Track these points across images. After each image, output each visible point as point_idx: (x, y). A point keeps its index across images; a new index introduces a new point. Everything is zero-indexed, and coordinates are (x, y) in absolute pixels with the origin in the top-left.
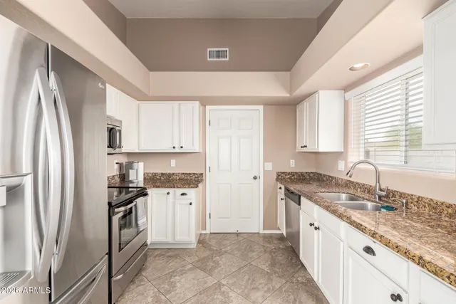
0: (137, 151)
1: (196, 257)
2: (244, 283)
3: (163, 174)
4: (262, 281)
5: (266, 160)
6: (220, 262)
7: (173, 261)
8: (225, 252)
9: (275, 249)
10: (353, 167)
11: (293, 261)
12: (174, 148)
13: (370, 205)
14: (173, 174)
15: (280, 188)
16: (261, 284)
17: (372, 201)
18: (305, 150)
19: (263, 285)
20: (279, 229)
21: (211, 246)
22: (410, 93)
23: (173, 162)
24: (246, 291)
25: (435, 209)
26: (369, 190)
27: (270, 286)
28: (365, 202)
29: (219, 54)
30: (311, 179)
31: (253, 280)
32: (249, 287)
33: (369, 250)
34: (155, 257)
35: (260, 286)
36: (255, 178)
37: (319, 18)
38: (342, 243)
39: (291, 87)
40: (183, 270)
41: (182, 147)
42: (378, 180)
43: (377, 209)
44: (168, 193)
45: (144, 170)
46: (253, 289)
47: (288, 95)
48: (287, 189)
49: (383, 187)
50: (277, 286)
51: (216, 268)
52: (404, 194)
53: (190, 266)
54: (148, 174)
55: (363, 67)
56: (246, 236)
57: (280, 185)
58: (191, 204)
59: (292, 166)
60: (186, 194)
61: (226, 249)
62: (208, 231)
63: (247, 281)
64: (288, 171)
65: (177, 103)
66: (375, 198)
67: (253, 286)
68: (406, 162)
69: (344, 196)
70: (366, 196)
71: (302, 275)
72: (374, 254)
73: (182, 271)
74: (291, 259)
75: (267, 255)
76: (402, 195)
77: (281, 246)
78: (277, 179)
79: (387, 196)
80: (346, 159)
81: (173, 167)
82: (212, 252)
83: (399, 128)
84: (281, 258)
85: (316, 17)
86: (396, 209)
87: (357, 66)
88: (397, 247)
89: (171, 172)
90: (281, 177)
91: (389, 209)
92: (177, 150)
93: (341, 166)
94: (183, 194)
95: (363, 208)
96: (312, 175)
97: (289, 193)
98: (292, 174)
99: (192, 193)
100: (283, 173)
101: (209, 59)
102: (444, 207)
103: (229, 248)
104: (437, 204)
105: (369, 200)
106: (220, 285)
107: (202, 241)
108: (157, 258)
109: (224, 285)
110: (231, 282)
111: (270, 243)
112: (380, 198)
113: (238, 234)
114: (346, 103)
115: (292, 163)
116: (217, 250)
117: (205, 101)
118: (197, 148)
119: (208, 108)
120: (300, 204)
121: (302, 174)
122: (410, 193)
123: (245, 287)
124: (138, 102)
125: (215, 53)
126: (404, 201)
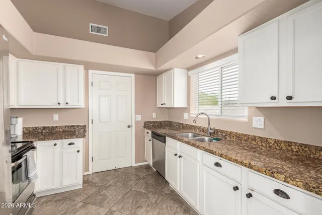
0: (16, 107)
1: (84, 195)
2: (130, 205)
3: (44, 128)
4: (142, 200)
5: (136, 113)
6: (107, 194)
7: (63, 204)
8: (110, 185)
9: (146, 175)
10: (197, 117)
11: (160, 181)
12: (59, 104)
13: (207, 139)
14: (56, 127)
15: (148, 133)
16: (142, 202)
17: (207, 136)
18: (164, 106)
19: (144, 203)
20: (146, 161)
21: (96, 183)
22: (223, 73)
23: (56, 117)
24: (133, 211)
25: (238, 137)
26: (203, 130)
27: (149, 202)
28: (203, 137)
29: (99, 30)
30: (166, 125)
31: (136, 201)
32: (134, 207)
33: (217, 164)
34: (42, 205)
35: (142, 204)
36: (129, 127)
37: (169, 21)
38: (198, 163)
39: (156, 64)
40: (75, 209)
41: (67, 103)
42: (209, 124)
43: (211, 141)
44: (55, 145)
45: (23, 125)
46: (138, 207)
47: (154, 69)
48: (153, 133)
49: (212, 128)
50: (154, 200)
51: (104, 200)
52: (223, 131)
53: (81, 204)
54: (27, 128)
55: (202, 58)
56: (122, 170)
57: (146, 130)
58: (78, 151)
59: (154, 117)
60: (73, 144)
61: (110, 183)
62: (90, 172)
63: (132, 203)
64: (151, 121)
65: (62, 64)
66: (208, 134)
67: (137, 206)
68: (221, 113)
69: (190, 135)
70: (202, 133)
71: (167, 189)
72: (221, 167)
73: (73, 210)
74: (158, 180)
75: (141, 181)
76: (222, 132)
77: (149, 173)
78: (145, 127)
79: (214, 133)
80: (189, 112)
81: (56, 120)
82: (98, 188)
83: (218, 94)
84: (151, 181)
85: (168, 20)
86: (221, 140)
87: (200, 56)
88: (236, 160)
89: (55, 125)
90: (147, 125)
91: (218, 140)
92: (62, 106)
93: (186, 116)
94: (70, 144)
95: (202, 140)
96: (166, 123)
97: (156, 136)
98: (154, 122)
99: (79, 142)
100: (149, 122)
101: (91, 32)
102: (243, 136)
103: (111, 182)
104: (239, 135)
105: (205, 136)
106: (111, 212)
107: (86, 181)
108: (44, 205)
109: (114, 211)
110: (120, 207)
111: (141, 172)
112: (210, 134)
113: (116, 170)
114: (189, 78)
115: (154, 115)
116: (102, 186)
117: (88, 66)
118: (82, 105)
119: (90, 72)
120: (165, 142)
121: (160, 122)
122: (226, 130)
123: (132, 208)
124: (17, 59)
125: (96, 29)
126: (224, 135)
